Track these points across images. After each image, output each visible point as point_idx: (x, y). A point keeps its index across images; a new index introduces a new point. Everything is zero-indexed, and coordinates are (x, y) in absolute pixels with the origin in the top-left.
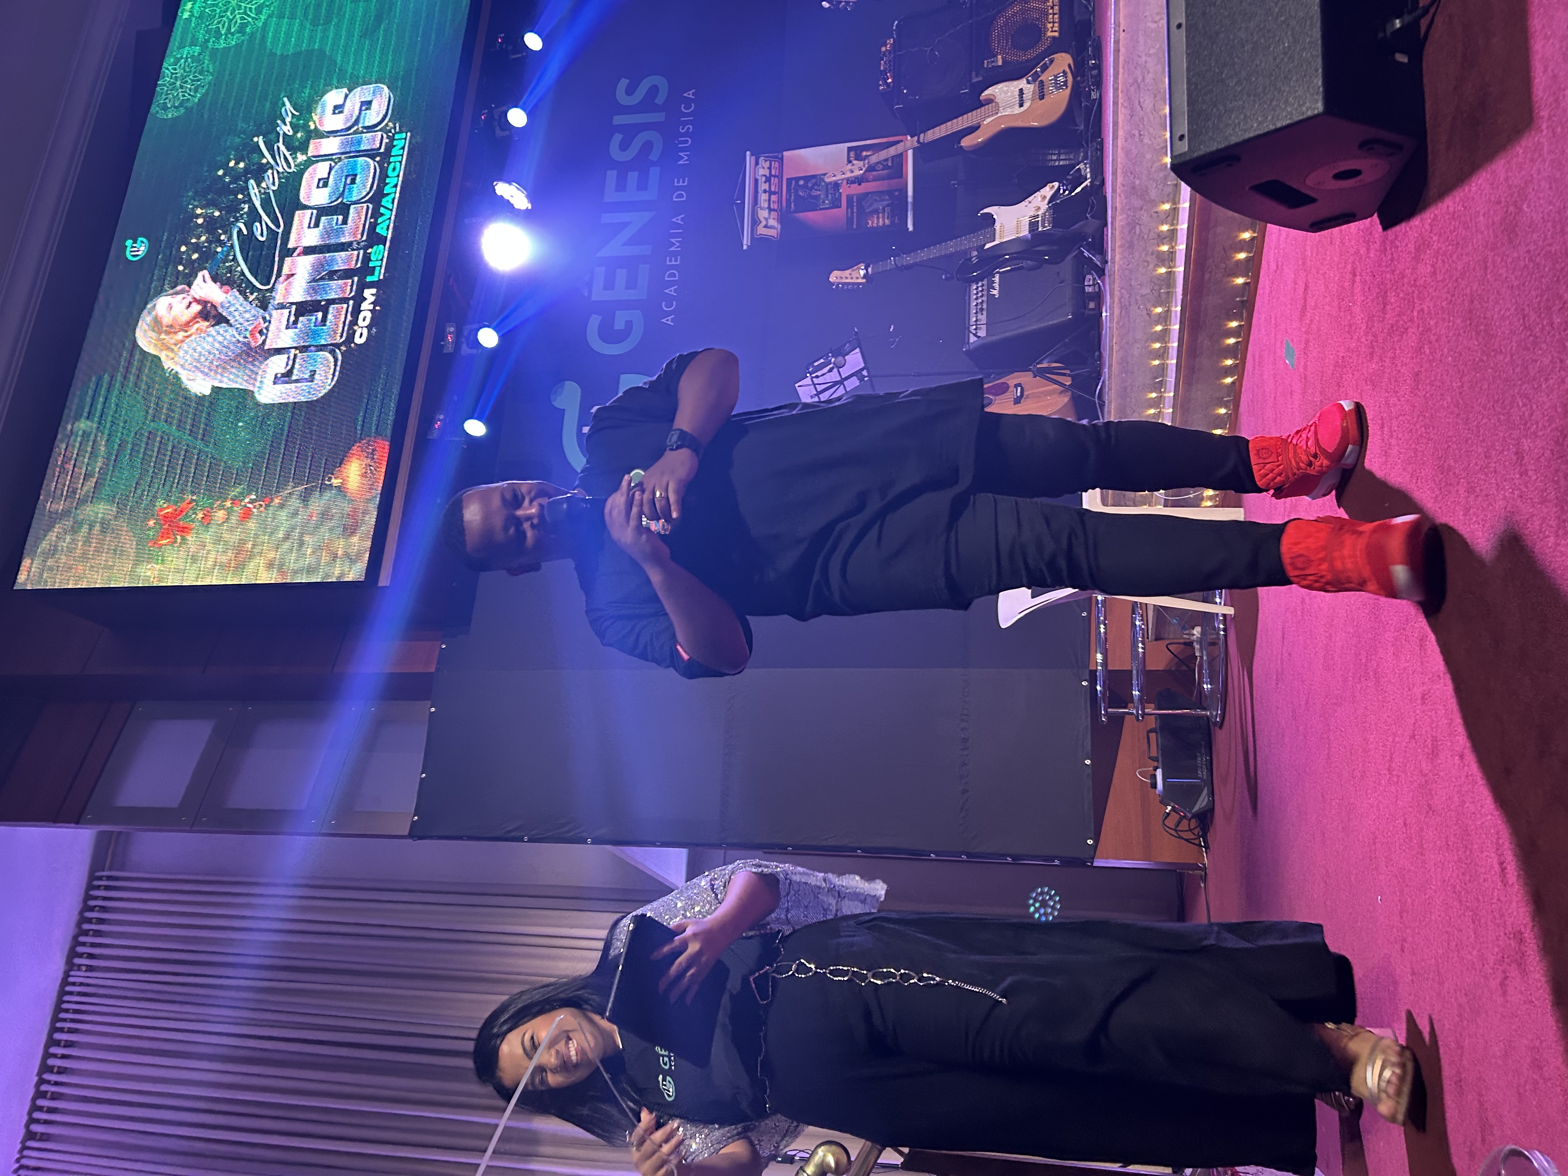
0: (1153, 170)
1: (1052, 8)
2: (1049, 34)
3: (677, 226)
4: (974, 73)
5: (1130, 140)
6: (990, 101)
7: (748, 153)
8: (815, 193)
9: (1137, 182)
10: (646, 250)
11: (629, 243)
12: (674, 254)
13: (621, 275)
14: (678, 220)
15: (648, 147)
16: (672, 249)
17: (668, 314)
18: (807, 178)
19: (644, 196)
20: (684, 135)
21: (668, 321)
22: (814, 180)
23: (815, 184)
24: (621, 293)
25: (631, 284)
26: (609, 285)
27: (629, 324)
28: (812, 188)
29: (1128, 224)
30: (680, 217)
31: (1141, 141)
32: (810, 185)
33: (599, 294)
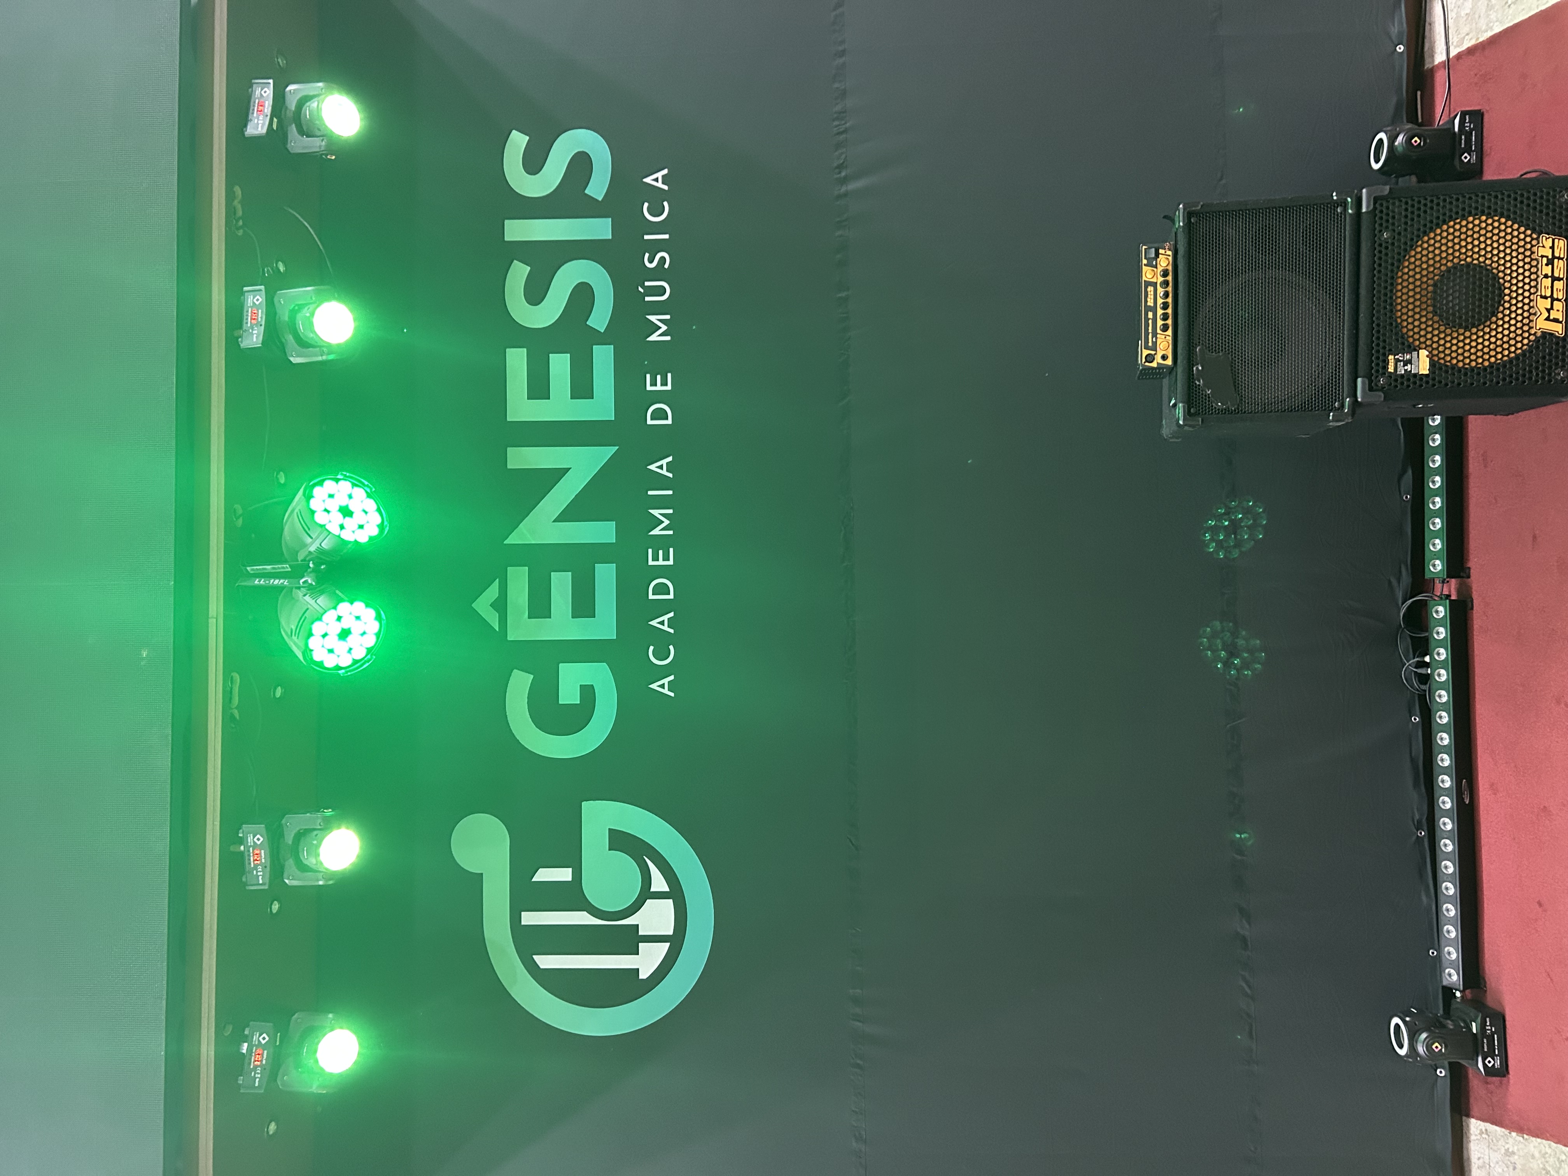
1: (1550, 262)
2: (1542, 324)
3: (660, 482)
10: (606, 532)
11: (567, 515)
12: (662, 543)
13: (562, 584)
14: (661, 467)
15: (583, 297)
16: (656, 532)
17: (663, 672)
19: (585, 412)
20: (652, 275)
21: (662, 686)
24: (563, 625)
25: (583, 606)
26: (540, 608)
27: (588, 693)
30: (664, 463)
33: (521, 627)
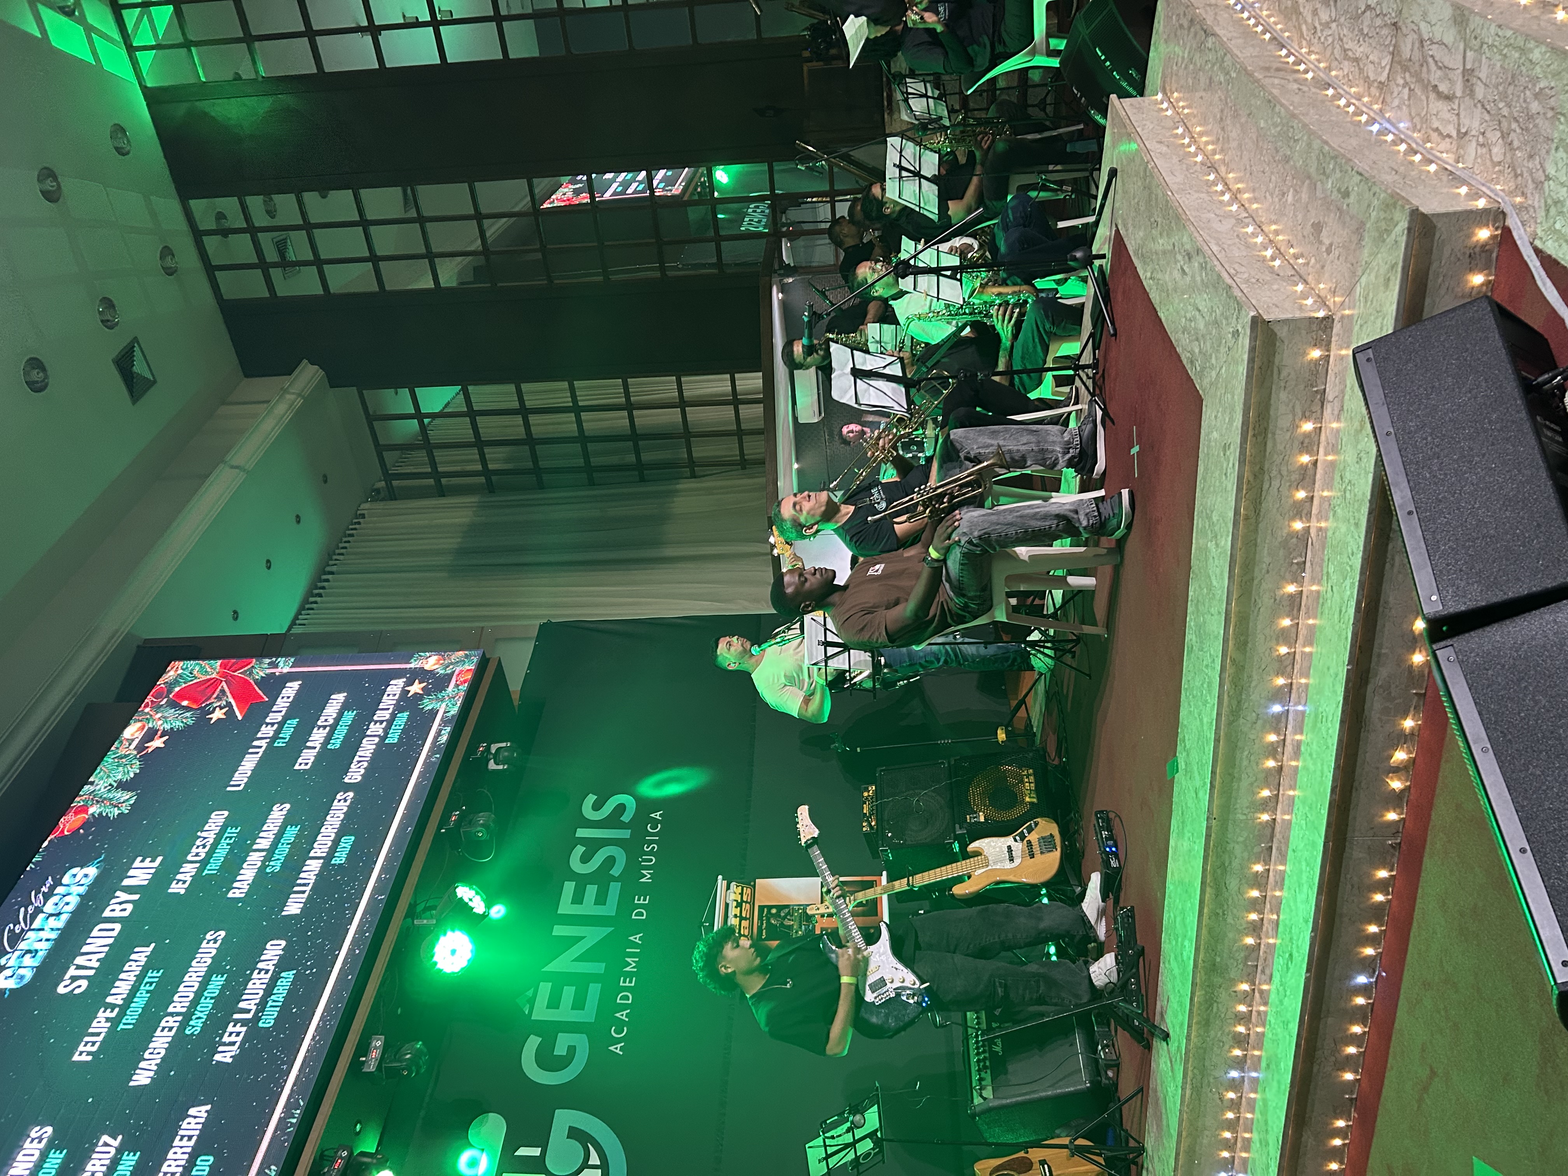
0: (1235, 949)
3: (635, 945)
4: (957, 826)
5: (1213, 917)
6: (977, 854)
7: (720, 877)
8: (787, 923)
9: (1218, 959)
10: (599, 968)
11: (580, 958)
12: (630, 975)
13: (569, 992)
14: (636, 938)
15: (610, 861)
16: (628, 969)
17: (618, 1041)
18: (780, 908)
19: (600, 911)
20: (647, 854)
21: (616, 1049)
22: (787, 910)
23: (788, 913)
24: (565, 1013)
25: (579, 1004)
26: (554, 1003)
27: (572, 1050)
28: (785, 917)
29: (1206, 1001)
30: (638, 936)
31: (1225, 920)
32: (782, 914)
33: (541, 1013)
